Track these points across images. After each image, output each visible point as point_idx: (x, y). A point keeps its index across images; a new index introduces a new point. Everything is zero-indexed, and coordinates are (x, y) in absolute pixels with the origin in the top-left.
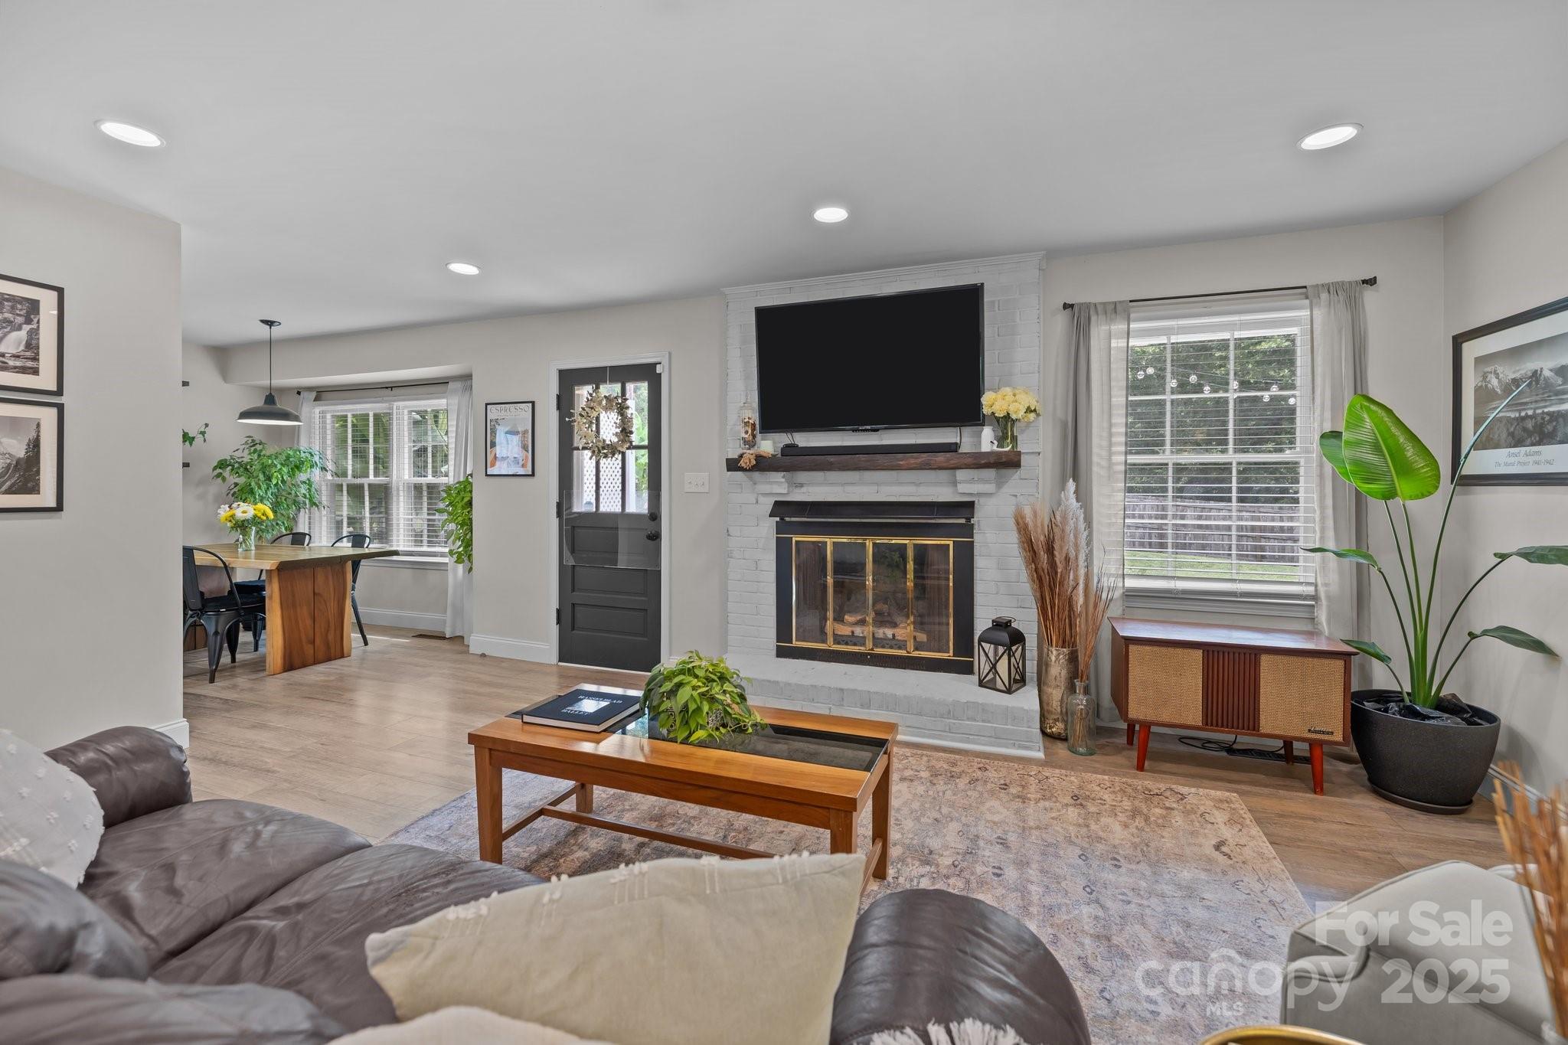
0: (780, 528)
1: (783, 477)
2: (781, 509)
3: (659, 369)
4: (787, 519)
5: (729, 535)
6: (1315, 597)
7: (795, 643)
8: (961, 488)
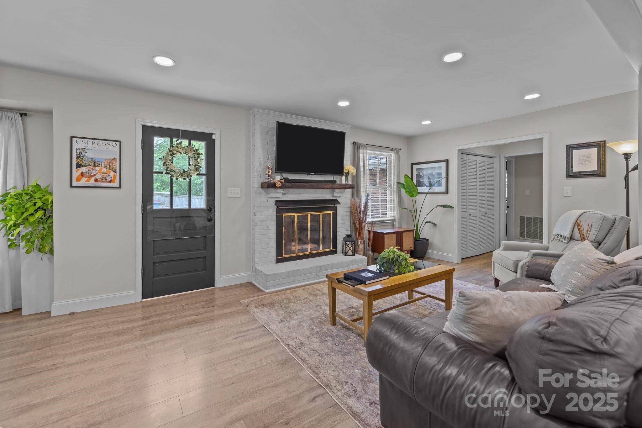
0: (278, 210)
1: (283, 191)
2: (278, 202)
3: (213, 137)
4: (280, 207)
5: (255, 216)
6: (394, 220)
7: (284, 256)
8: (335, 195)
